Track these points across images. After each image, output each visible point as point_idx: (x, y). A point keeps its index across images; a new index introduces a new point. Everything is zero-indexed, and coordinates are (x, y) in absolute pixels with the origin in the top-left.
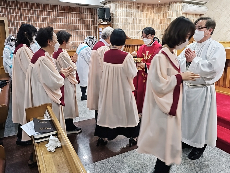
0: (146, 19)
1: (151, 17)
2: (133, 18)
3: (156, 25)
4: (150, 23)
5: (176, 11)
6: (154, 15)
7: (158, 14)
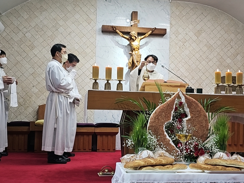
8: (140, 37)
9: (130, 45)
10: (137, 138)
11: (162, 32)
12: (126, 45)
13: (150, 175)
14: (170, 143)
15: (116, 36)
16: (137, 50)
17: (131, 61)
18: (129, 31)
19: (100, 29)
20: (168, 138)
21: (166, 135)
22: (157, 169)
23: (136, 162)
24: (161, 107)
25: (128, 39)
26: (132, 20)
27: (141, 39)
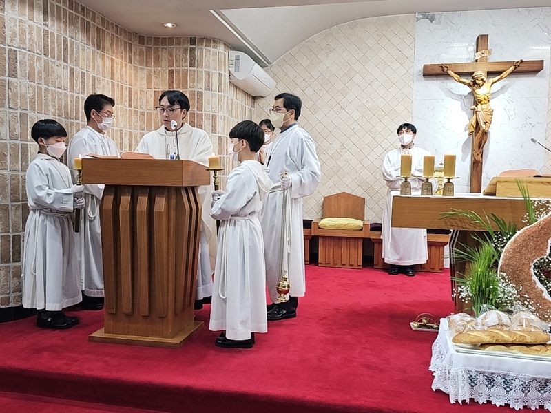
0: (110, 80)
1: (124, 78)
2: (69, 65)
3: (139, 110)
4: (121, 99)
5: (218, 72)
6: (133, 72)
7: (145, 71)
8: (491, 80)
9: (472, 93)
10: (477, 287)
11: (534, 67)
12: (466, 94)
13: (500, 362)
14: (543, 295)
15: (448, 81)
16: (486, 102)
17: (474, 122)
18: (472, 71)
19: (420, 71)
20: (539, 287)
21: (535, 281)
22: (515, 350)
23: (474, 334)
24: (528, 232)
25: (469, 85)
26: (477, 52)
27: (493, 83)
